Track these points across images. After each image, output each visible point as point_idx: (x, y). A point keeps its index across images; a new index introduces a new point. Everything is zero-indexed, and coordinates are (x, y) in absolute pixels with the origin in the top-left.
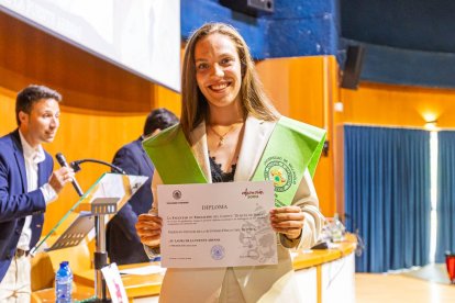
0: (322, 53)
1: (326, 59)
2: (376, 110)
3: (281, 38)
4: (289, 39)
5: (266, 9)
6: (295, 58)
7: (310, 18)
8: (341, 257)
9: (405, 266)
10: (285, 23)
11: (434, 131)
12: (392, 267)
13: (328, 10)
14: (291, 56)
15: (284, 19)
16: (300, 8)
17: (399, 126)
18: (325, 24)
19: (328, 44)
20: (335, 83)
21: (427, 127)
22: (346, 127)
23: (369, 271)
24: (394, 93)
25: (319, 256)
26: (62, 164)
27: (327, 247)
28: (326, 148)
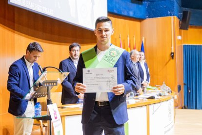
0: (171, 15)
1: (172, 17)
3: (153, 9)
4: (156, 10)
7: (165, 1)
8: (160, 102)
10: (155, 3)
14: (158, 17)
15: (154, 1)
18: (172, 3)
19: (173, 11)
20: (177, 28)
22: (184, 46)
23: (196, 108)
26: (40, 69)
27: (154, 98)
28: (172, 56)
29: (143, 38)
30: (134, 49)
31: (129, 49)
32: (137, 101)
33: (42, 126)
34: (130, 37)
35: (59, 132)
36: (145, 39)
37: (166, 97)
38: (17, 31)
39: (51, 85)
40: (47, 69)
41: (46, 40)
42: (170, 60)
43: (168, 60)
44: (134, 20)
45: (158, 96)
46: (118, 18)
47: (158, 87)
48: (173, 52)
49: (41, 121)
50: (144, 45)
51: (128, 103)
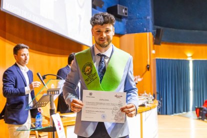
0: (146, 31)
1: (148, 33)
2: (168, 53)
3: (131, 26)
4: (134, 26)
5: (125, 15)
6: (136, 34)
7: (142, 18)
8: (150, 109)
9: (180, 112)
10: (132, 20)
11: (191, 60)
12: (175, 113)
13: (148, 15)
14: (135, 33)
15: (132, 19)
16: (138, 15)
17: (178, 59)
18: (148, 21)
19: (149, 28)
20: (152, 43)
21: (188, 59)
22: (157, 59)
23: (166, 114)
24: (175, 46)
25: (141, 109)
27: (145, 106)
28: (148, 68)
33: (38, 136)
37: (152, 105)
38: (8, 40)
41: (36, 50)
42: (146, 72)
43: (144, 72)
45: (146, 103)
48: (149, 64)
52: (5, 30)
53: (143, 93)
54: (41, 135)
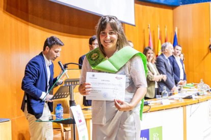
1: (210, 3)
8: (198, 103)
25: (185, 102)
26: (61, 65)
27: (192, 98)
29: (176, 28)
30: (166, 41)
31: (160, 41)
32: (172, 101)
33: (63, 130)
34: (160, 28)
35: (84, 137)
36: (179, 30)
37: (204, 97)
39: (74, 84)
40: (68, 66)
41: (64, 32)
42: (208, 54)
43: (205, 53)
44: (165, 8)
45: (196, 95)
46: (146, 5)
47: (195, 85)
49: (61, 125)
50: (177, 37)
51: (162, 104)
52: (27, 11)
53: (199, 82)
54: (67, 129)
